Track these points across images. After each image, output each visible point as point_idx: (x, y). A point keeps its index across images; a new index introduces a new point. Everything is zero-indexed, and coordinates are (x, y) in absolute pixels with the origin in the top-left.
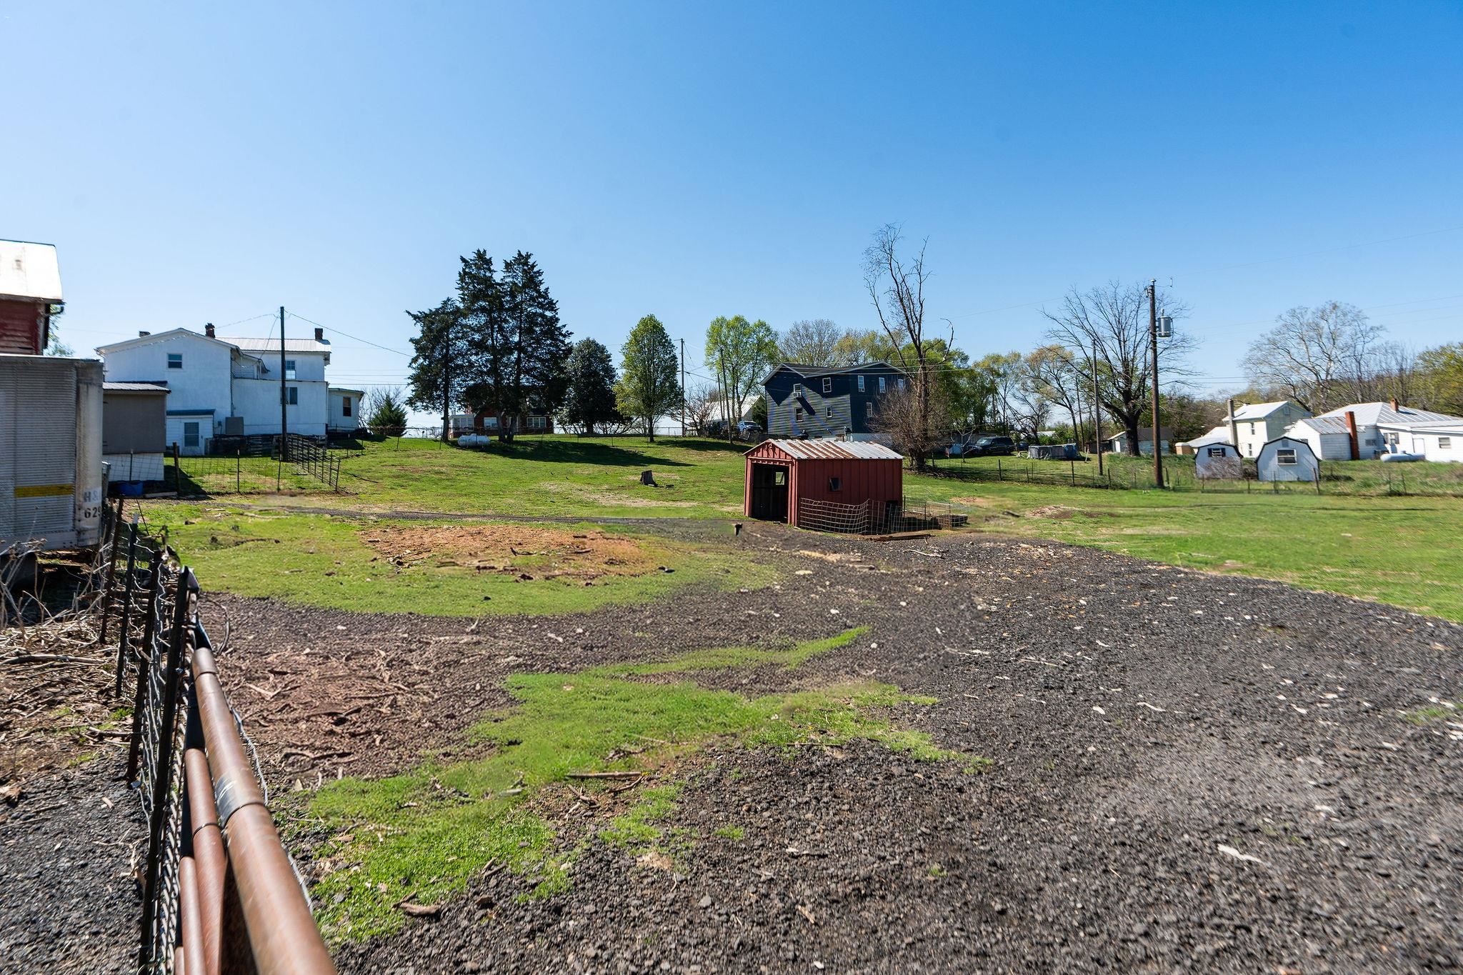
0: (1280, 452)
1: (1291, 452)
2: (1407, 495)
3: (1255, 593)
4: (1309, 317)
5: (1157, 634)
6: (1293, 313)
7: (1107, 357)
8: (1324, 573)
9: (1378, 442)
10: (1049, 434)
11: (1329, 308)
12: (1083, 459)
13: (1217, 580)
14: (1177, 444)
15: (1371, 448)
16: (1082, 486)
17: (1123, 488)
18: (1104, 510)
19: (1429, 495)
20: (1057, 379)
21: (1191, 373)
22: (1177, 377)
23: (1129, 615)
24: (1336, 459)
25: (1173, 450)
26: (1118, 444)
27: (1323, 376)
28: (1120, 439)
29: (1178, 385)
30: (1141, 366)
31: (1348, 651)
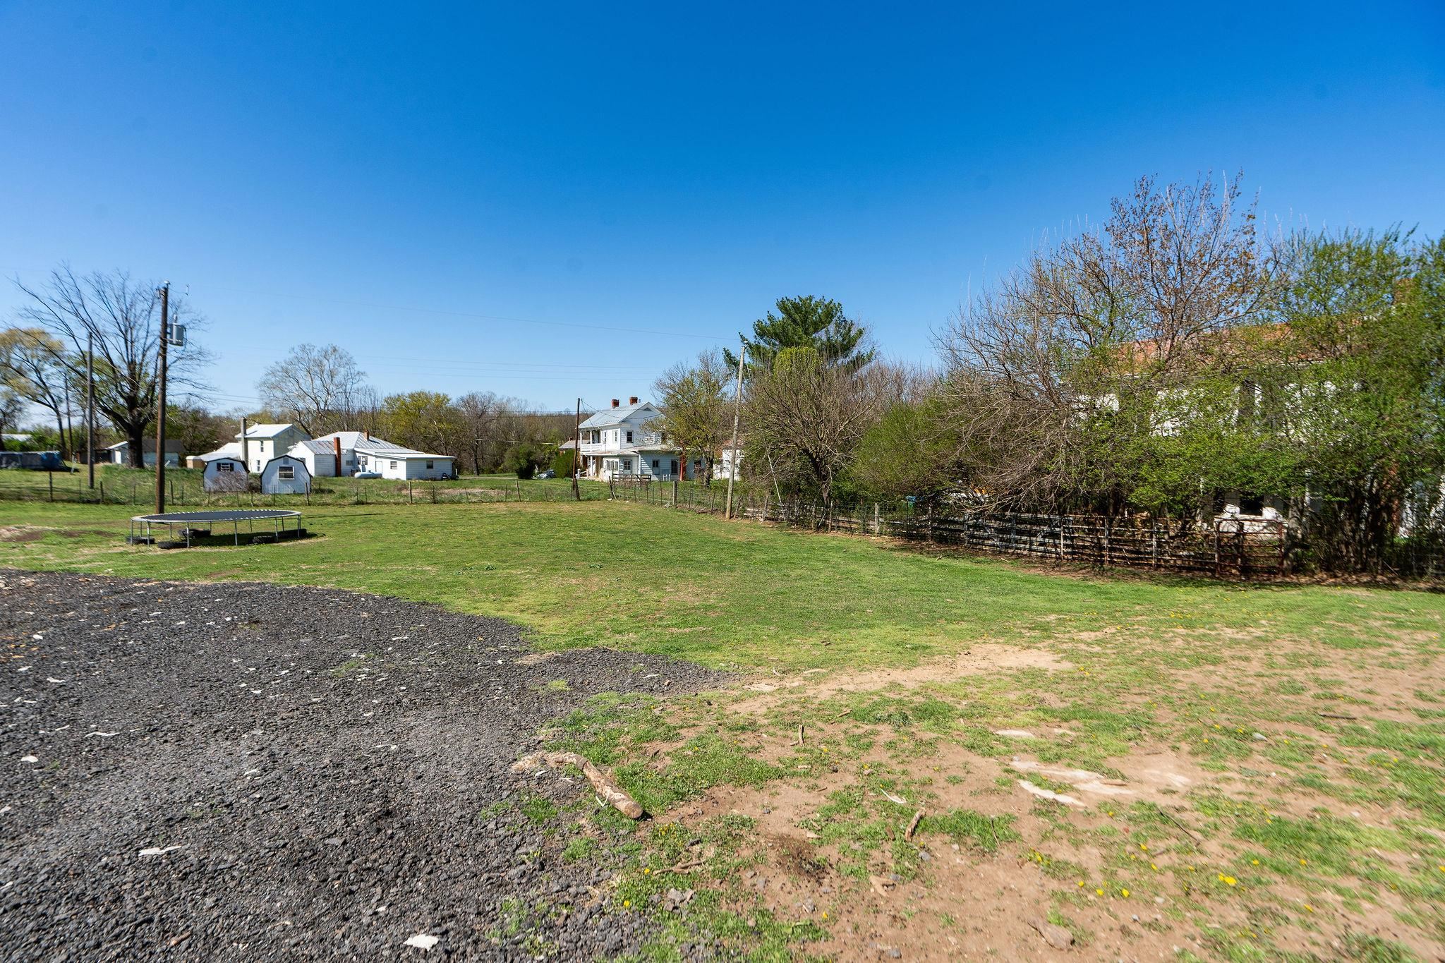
0: (282, 469)
1: (290, 469)
2: (367, 503)
3: (240, 596)
4: (315, 354)
5: (130, 654)
6: (303, 348)
7: (108, 355)
8: (301, 570)
9: (355, 462)
10: (21, 438)
11: (330, 350)
12: (68, 470)
13: (206, 589)
14: (188, 458)
15: (349, 468)
16: (63, 501)
17: (118, 503)
18: (90, 527)
19: (380, 503)
20: (37, 371)
21: (205, 387)
22: (190, 389)
23: (98, 641)
24: (325, 476)
25: (183, 463)
26: (118, 455)
27: (322, 406)
28: (121, 449)
29: (193, 398)
30: (151, 372)
31: (305, 631)
